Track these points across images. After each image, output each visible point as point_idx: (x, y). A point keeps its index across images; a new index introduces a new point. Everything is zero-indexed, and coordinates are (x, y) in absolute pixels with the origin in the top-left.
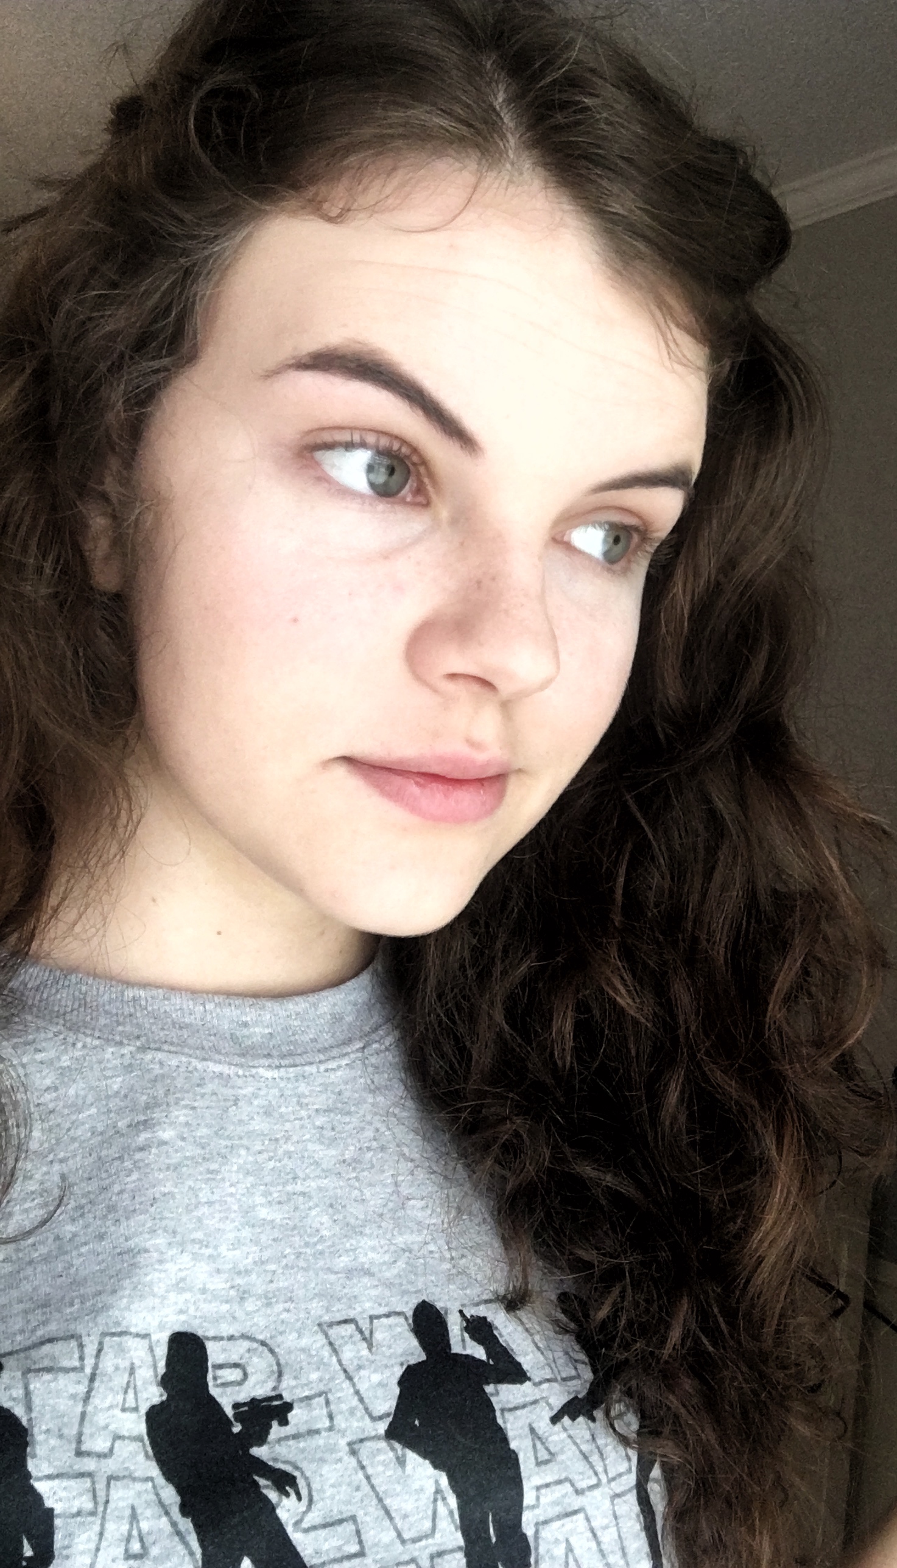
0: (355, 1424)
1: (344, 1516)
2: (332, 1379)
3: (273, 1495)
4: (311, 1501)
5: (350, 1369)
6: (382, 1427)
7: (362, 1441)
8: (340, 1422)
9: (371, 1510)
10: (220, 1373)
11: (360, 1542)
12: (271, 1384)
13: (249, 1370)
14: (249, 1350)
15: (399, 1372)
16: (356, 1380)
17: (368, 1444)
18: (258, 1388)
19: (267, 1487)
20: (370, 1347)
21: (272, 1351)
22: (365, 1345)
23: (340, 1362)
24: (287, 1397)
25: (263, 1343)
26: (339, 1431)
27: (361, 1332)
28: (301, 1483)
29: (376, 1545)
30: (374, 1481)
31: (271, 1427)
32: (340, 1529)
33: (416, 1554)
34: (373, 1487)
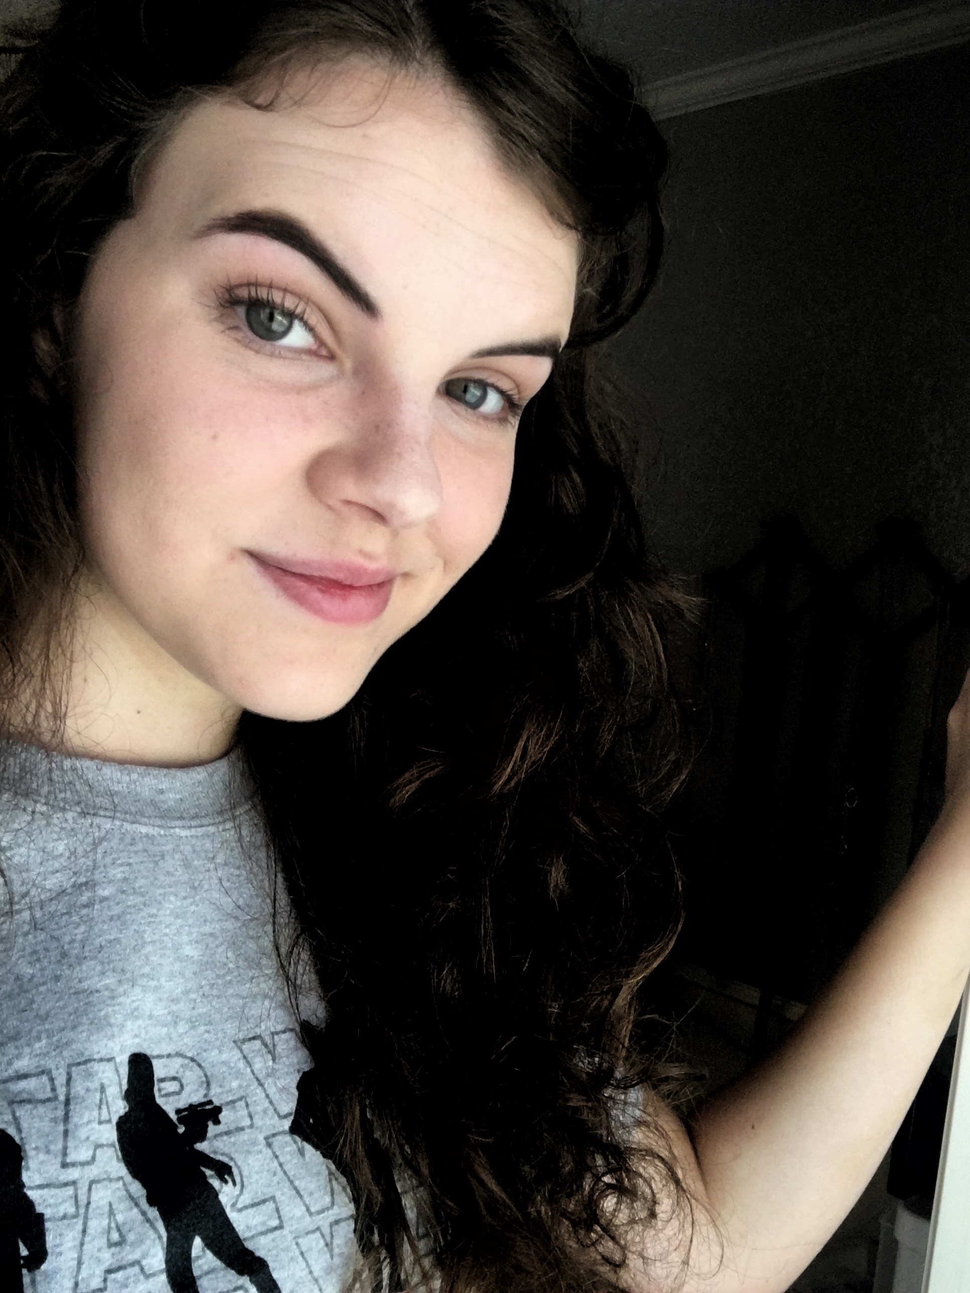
0: (268, 1123)
1: (267, 1197)
2: (248, 1086)
3: (215, 1183)
4: (242, 1186)
5: (260, 1077)
6: (287, 1124)
7: (274, 1135)
8: (258, 1122)
9: (286, 1190)
10: (163, 1085)
11: (280, 1217)
12: (202, 1092)
13: (184, 1081)
14: (182, 1066)
15: (296, 1077)
16: (266, 1086)
17: (279, 1138)
18: (193, 1096)
19: (211, 1177)
20: (274, 1060)
21: (200, 1066)
22: (270, 1057)
23: (252, 1071)
24: (217, 1102)
25: (192, 1060)
26: (257, 1128)
27: (266, 1045)
28: (235, 1171)
29: (292, 1218)
30: (286, 1168)
31: (207, 1126)
32: (263, 1207)
33: (320, 1223)
34: (285, 1173)
